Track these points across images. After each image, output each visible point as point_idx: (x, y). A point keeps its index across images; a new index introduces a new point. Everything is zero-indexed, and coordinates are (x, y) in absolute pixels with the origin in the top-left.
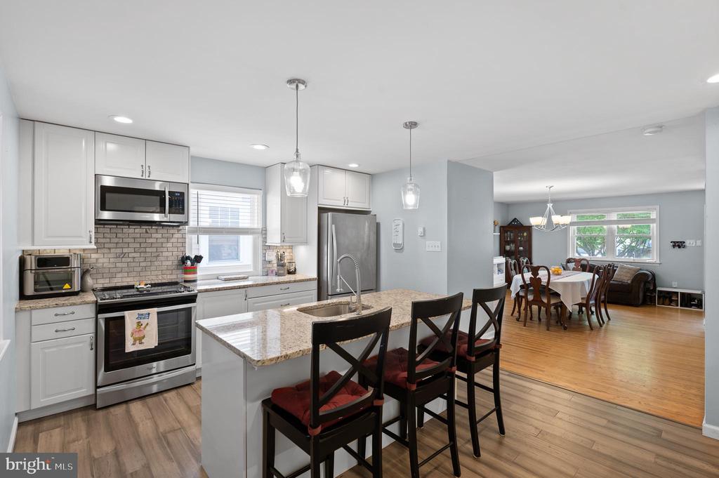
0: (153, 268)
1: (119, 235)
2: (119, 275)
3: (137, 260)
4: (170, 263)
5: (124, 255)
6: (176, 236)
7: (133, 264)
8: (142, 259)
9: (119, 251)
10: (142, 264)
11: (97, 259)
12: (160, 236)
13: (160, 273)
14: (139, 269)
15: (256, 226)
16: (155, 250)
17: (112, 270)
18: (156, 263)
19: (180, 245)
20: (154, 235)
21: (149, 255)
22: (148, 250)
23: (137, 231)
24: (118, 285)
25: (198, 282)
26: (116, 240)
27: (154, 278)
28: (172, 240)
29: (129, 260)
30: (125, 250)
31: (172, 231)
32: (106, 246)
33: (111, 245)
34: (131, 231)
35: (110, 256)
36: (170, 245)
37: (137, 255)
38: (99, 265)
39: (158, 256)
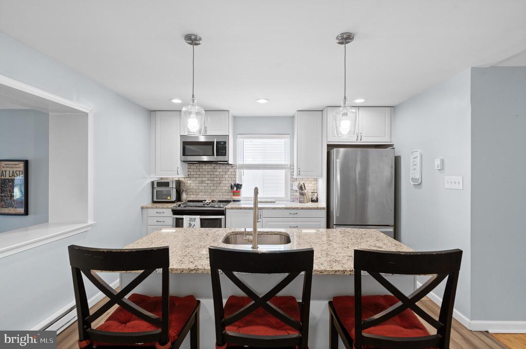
0: (217, 191)
1: (201, 170)
2: (201, 194)
3: (209, 185)
4: (227, 188)
5: (202, 182)
6: (230, 170)
7: (207, 188)
8: (212, 185)
9: (200, 179)
10: (212, 188)
11: (190, 184)
12: (221, 170)
14: (210, 191)
16: (218, 179)
17: (197, 190)
18: (219, 188)
19: (233, 176)
20: (218, 170)
21: (215, 182)
22: (215, 179)
23: (209, 167)
25: (241, 202)
26: (199, 173)
27: (218, 197)
28: (229, 173)
29: (205, 185)
30: (204, 179)
31: (228, 167)
32: (195, 176)
33: (197, 176)
34: (206, 167)
35: (196, 182)
36: (227, 176)
37: (209, 182)
38: (191, 187)
39: (220, 183)
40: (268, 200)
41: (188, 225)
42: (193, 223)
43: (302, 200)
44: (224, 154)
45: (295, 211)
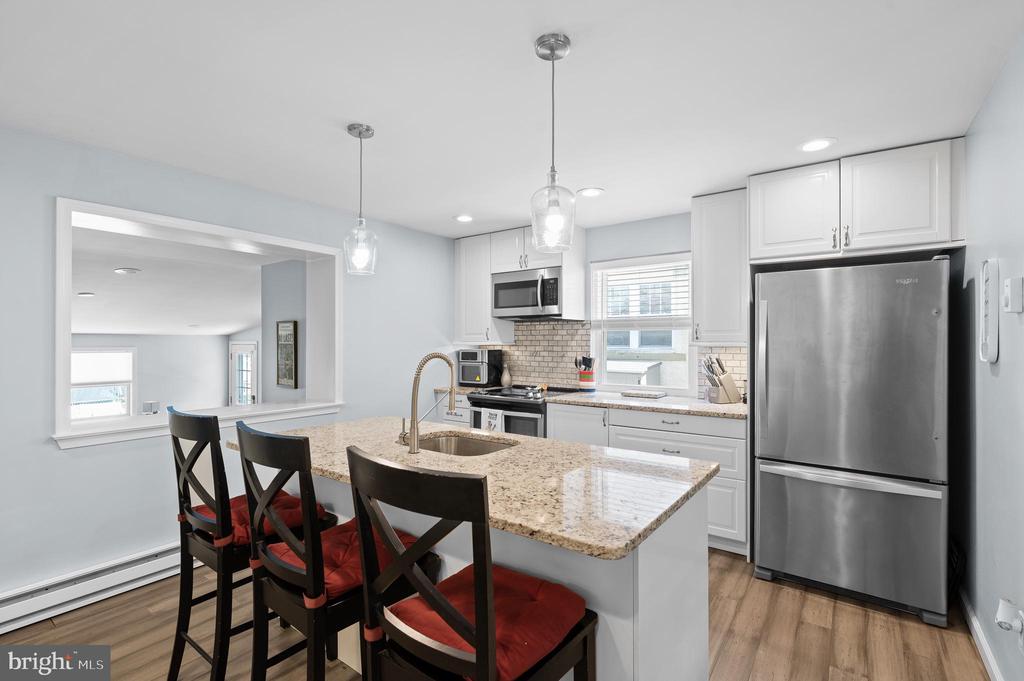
0: (559, 370)
1: (533, 332)
3: (546, 359)
5: (535, 354)
6: (580, 332)
7: (543, 364)
8: (550, 359)
9: (532, 349)
10: (550, 365)
11: (518, 356)
12: (564, 332)
13: (565, 376)
14: (547, 370)
16: (559, 349)
17: (528, 369)
18: (562, 365)
19: (584, 344)
20: (560, 332)
21: (555, 354)
22: (555, 349)
23: (546, 327)
25: (595, 393)
26: (530, 338)
27: (560, 381)
28: (577, 338)
29: (540, 359)
30: (537, 348)
31: (576, 327)
32: (525, 343)
33: (528, 343)
34: (541, 327)
35: (527, 353)
36: (574, 343)
37: (545, 354)
38: (519, 362)
39: (563, 356)
40: (643, 392)
41: (487, 425)
42: (493, 423)
43: (715, 396)
44: (555, 301)
45: (674, 418)
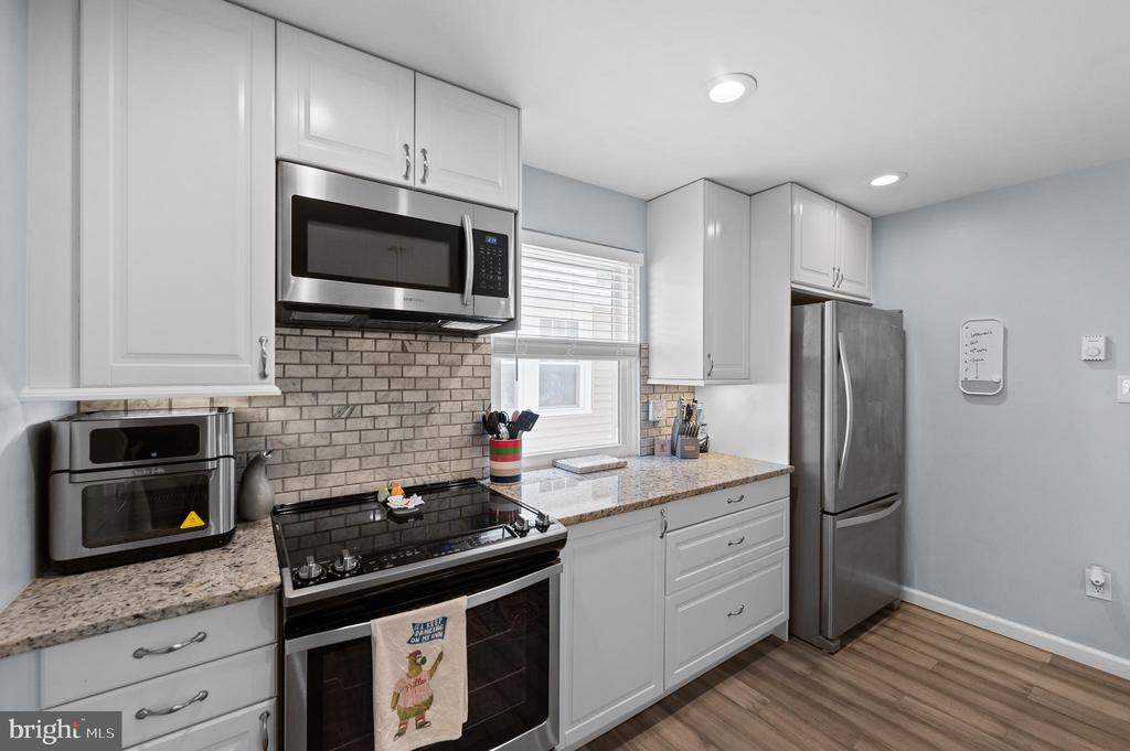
0: (419, 444)
1: (340, 357)
2: (338, 467)
3: (381, 424)
4: (456, 430)
5: (350, 410)
6: (469, 360)
7: (373, 436)
8: (393, 422)
9: (339, 399)
10: (395, 435)
11: (284, 423)
12: (433, 360)
13: (434, 456)
14: (386, 448)
15: (624, 338)
16: (421, 396)
17: (321, 454)
18: (426, 432)
19: (478, 383)
20: (421, 358)
21: (408, 410)
22: (408, 396)
23: (382, 345)
24: (338, 492)
26: (331, 371)
27: (420, 469)
28: (463, 371)
29: (362, 424)
30: (354, 398)
31: (461, 351)
32: (308, 385)
34: (368, 345)
35: (317, 413)
36: (456, 383)
37: (381, 410)
38: (290, 440)
39: (430, 412)
41: (405, 668)
42: (430, 650)
44: (502, 291)
